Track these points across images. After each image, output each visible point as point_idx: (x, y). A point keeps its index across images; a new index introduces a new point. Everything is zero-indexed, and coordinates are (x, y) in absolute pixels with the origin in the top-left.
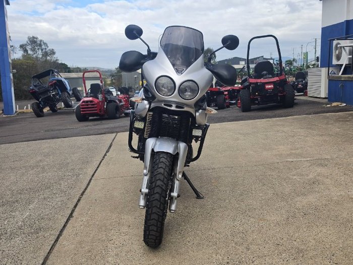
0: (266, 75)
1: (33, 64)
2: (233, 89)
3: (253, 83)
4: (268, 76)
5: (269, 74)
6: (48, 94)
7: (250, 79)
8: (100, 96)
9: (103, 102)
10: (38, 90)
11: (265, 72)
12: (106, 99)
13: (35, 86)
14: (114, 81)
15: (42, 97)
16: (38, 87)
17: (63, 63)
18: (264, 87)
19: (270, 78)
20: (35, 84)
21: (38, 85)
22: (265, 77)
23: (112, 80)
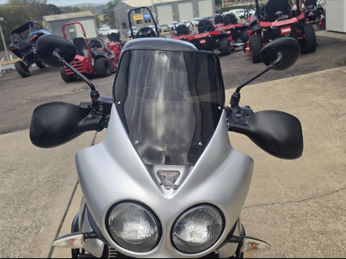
0: (281, 15)
1: (21, 8)
2: (236, 27)
3: (265, 28)
4: (283, 17)
5: (285, 14)
6: (30, 51)
7: (261, 23)
8: (86, 52)
9: (89, 59)
10: (18, 48)
11: (279, 12)
12: (93, 55)
13: (16, 43)
14: (107, 17)
15: (25, 55)
16: (18, 44)
17: (51, 4)
18: (280, 31)
19: (286, 19)
20: (14, 41)
21: (18, 41)
22: (279, 18)
23: (105, 17)
